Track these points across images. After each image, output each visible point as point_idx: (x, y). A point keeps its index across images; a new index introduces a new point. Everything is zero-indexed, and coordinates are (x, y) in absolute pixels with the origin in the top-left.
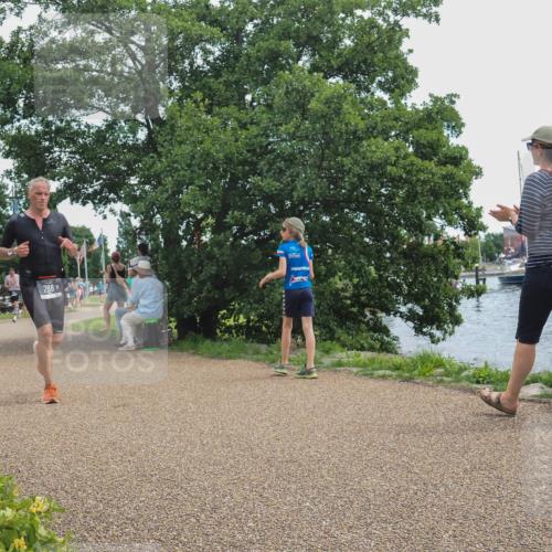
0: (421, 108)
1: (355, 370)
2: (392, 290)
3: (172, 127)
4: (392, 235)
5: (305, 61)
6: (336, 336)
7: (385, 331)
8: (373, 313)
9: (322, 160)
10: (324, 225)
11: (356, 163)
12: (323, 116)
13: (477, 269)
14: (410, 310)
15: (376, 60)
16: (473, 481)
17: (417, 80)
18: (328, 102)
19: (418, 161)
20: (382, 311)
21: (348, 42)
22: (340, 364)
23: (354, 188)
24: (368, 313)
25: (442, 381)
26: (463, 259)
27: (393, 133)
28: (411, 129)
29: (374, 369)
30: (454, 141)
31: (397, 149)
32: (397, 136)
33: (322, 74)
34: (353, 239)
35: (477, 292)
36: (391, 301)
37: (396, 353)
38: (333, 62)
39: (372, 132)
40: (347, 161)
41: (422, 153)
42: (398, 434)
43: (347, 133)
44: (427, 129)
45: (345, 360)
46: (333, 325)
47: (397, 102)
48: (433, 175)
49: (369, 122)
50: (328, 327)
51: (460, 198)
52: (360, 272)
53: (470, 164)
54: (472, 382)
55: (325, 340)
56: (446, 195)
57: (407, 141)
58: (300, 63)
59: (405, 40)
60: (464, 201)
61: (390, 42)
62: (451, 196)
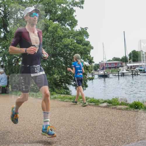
0: (78, 31)
1: (59, 99)
2: (70, 78)
3: (11, 33)
4: (70, 64)
5: (48, 17)
6: (55, 90)
7: (68, 89)
8: (65, 84)
9: (52, 43)
10: (52, 61)
11: (61, 44)
12: (52, 32)
13: (92, 73)
14: (74, 84)
15: (67, 18)
16: (88, 128)
17: (77, 23)
18: (54, 28)
19: (77, 45)
20: (67, 84)
21: (59, 12)
22: (55, 98)
23: (60, 51)
24: (63, 84)
25: (82, 102)
26: (88, 70)
27: (71, 37)
28: (75, 36)
29: (64, 99)
30: (86, 40)
31: (72, 41)
32: (72, 38)
33: (52, 21)
34: (60, 64)
35: (92, 79)
36: (70, 81)
37: (71, 95)
38: (55, 18)
39: (65, 37)
40: (58, 44)
41: (78, 43)
42: (70, 116)
43: (58, 36)
44: (79, 36)
45: (57, 97)
46: (54, 87)
47: (72, 29)
48: (81, 48)
49: (64, 34)
50: (53, 88)
51: (88, 54)
52: (61, 73)
53: (90, 46)
54: (89, 102)
55: (52, 92)
56: (84, 54)
57: (74, 39)
58: (47, 17)
59: (74, 13)
60: (89, 55)
61: (70, 13)
62: (86, 54)
